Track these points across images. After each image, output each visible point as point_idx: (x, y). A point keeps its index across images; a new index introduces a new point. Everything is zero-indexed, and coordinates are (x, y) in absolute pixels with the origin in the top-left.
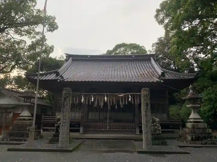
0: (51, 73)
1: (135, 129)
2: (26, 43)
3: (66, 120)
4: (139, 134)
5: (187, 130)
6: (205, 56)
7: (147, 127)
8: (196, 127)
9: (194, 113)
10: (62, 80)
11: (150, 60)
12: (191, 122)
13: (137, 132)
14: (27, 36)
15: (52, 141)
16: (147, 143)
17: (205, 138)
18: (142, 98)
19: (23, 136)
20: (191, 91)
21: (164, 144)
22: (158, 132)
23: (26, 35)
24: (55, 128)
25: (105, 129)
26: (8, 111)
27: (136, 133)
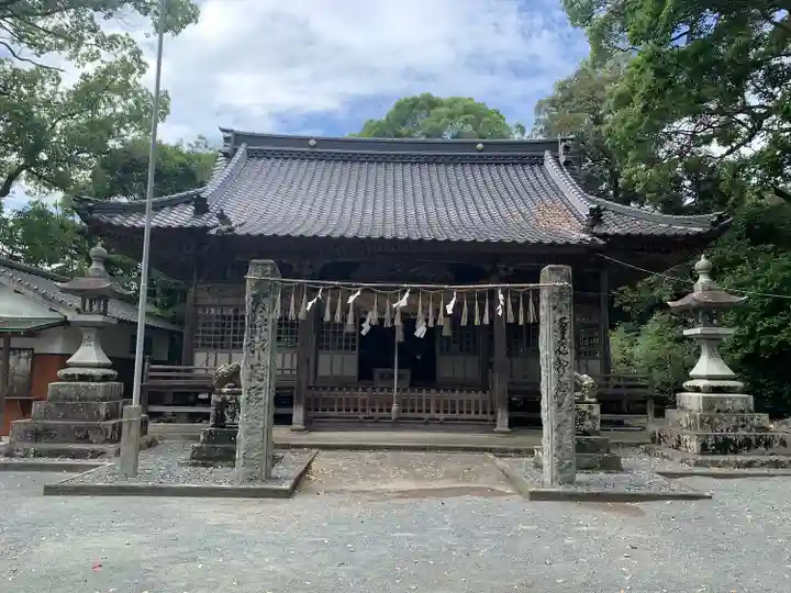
0: (173, 204)
1: (492, 413)
2: (59, 80)
3: (261, 380)
4: (507, 429)
5: (684, 417)
6: (728, 153)
7: (560, 405)
8: (717, 407)
9: (710, 356)
10: (224, 228)
11: (540, 162)
12: (697, 390)
13: (498, 423)
14: (66, 53)
15: (203, 459)
16: (560, 464)
17: (747, 444)
18: (543, 303)
19: (86, 439)
20: (703, 279)
21: (612, 465)
22: (588, 423)
23: (61, 48)
24: (211, 410)
25: (385, 414)
26: (15, 342)
27: (495, 426)
